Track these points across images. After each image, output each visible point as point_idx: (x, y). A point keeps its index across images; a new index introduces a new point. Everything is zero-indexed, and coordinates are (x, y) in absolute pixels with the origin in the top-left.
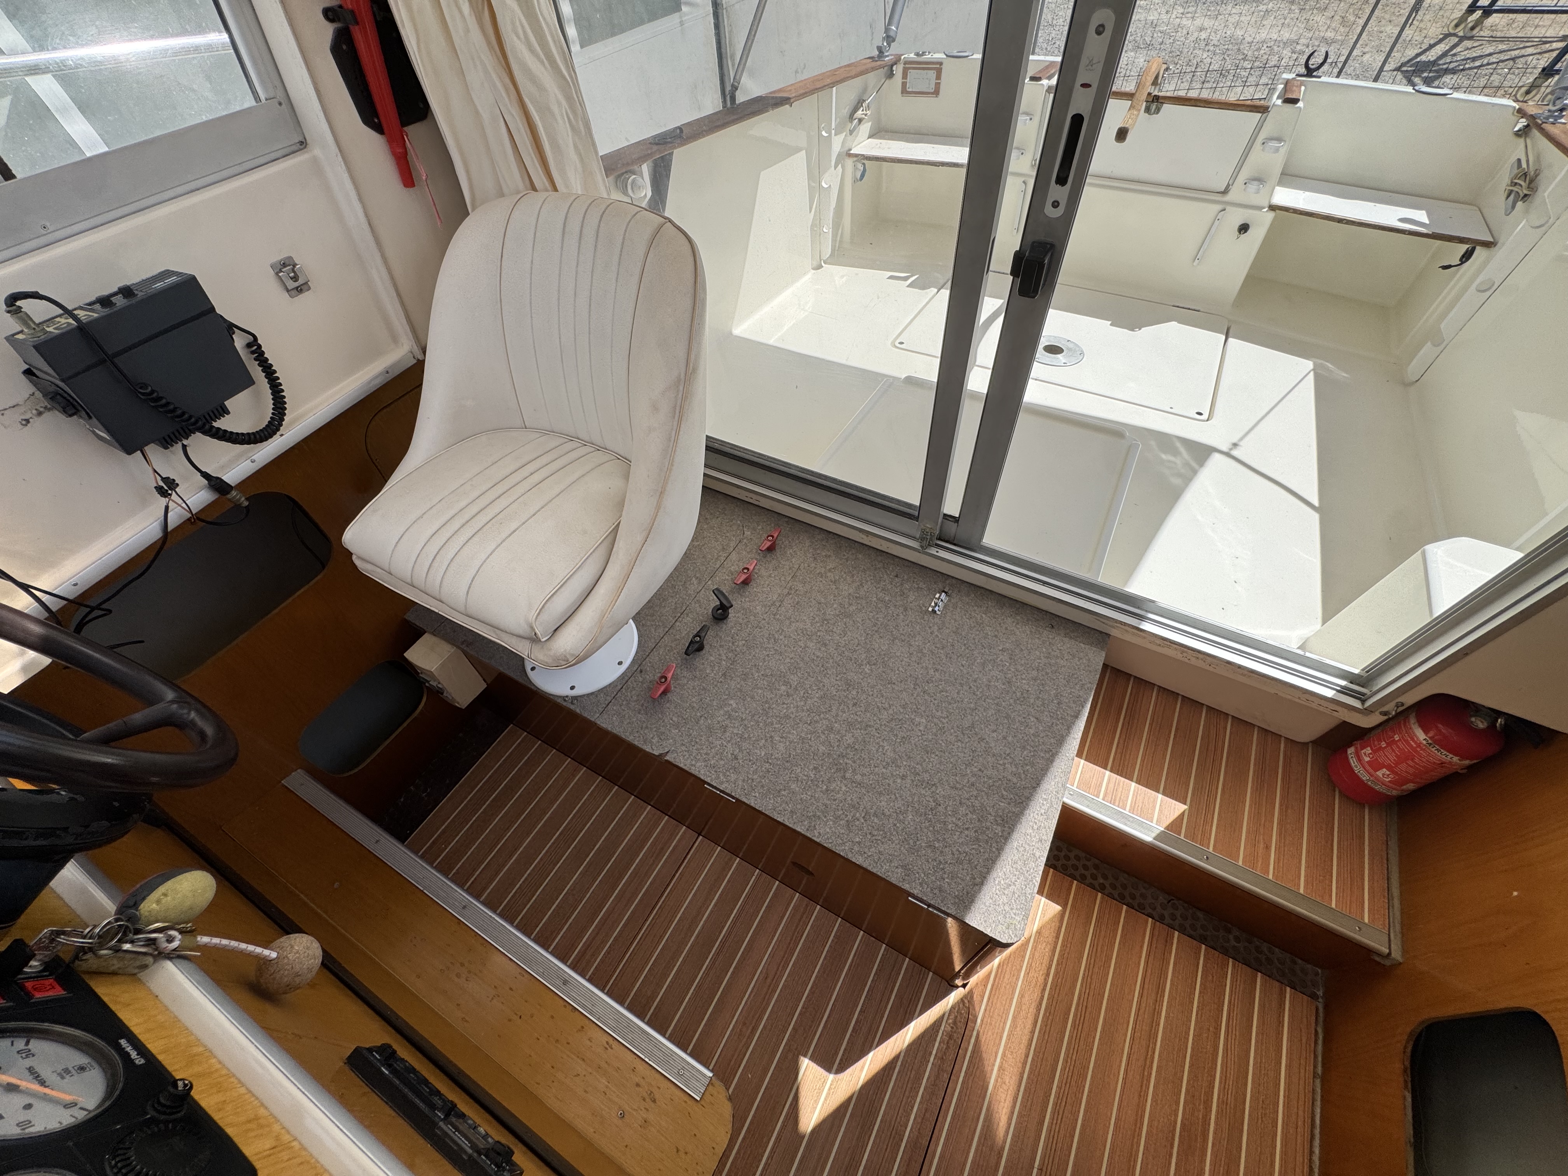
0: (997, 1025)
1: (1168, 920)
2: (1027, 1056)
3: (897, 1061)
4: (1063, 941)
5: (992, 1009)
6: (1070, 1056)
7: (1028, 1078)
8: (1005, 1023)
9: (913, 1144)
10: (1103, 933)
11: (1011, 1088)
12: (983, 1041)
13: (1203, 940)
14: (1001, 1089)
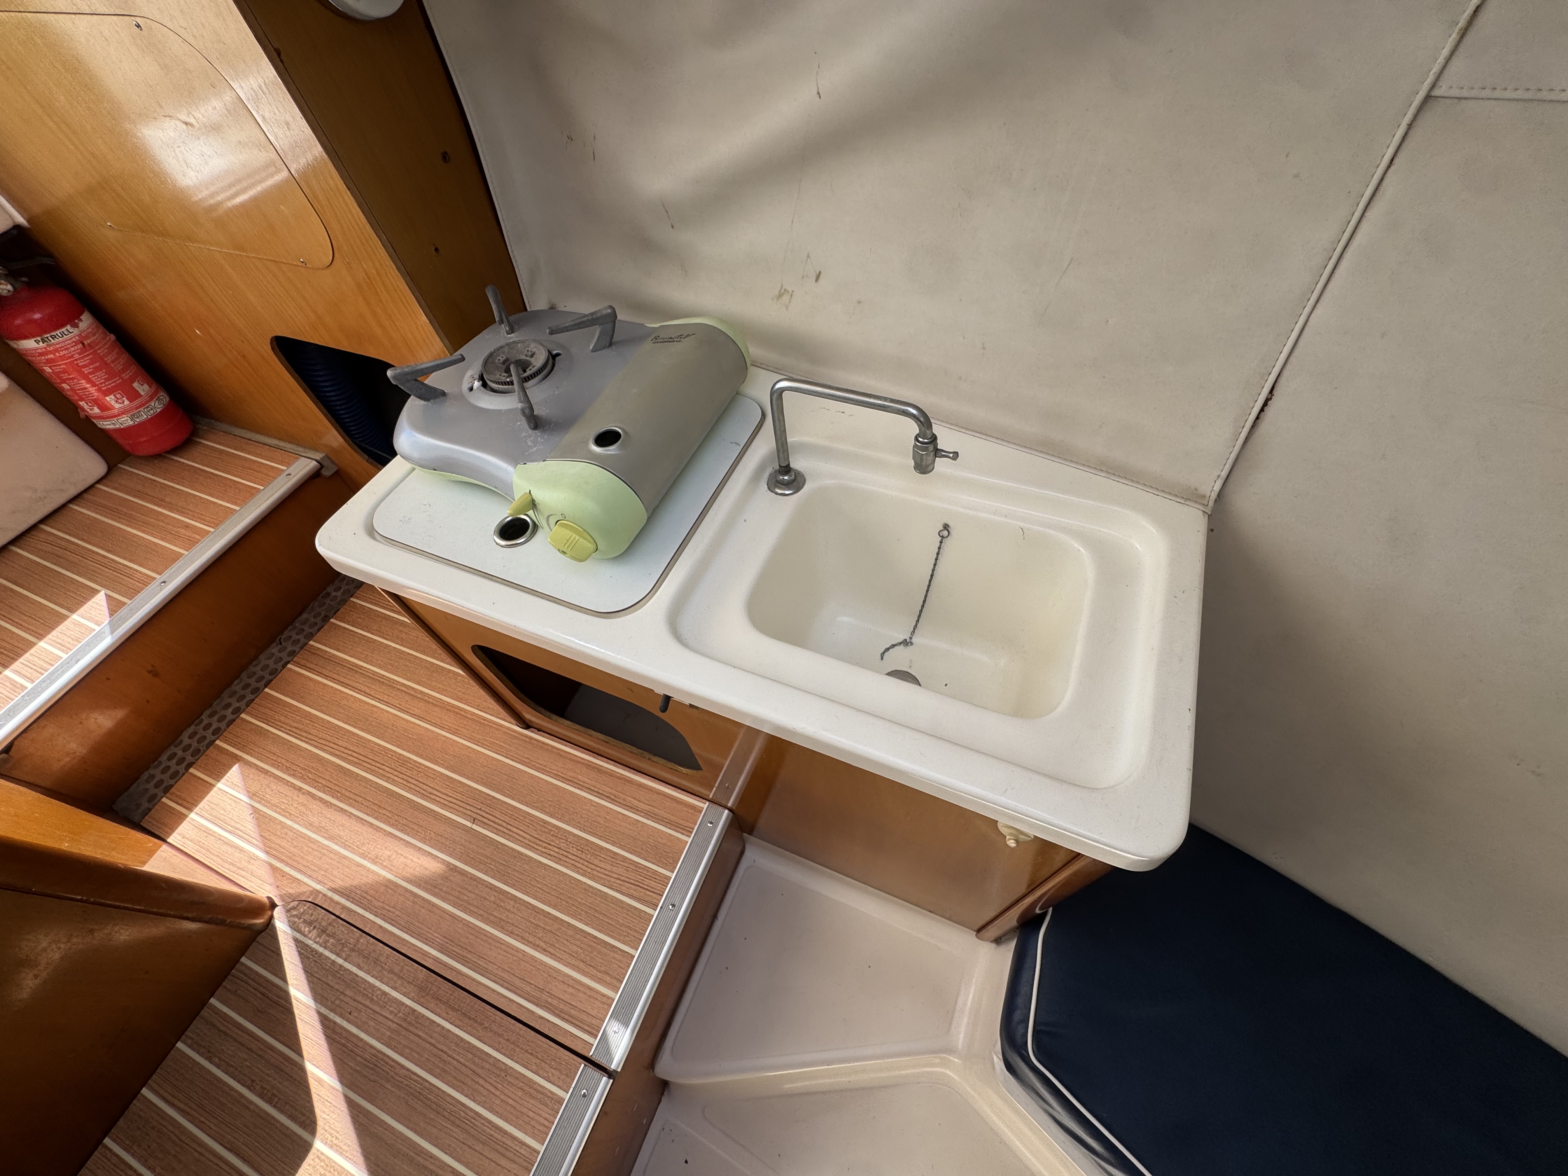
0: (330, 861)
1: (297, 649)
2: (371, 825)
3: (329, 1020)
4: (273, 765)
5: (313, 867)
6: (384, 773)
7: (392, 826)
8: (331, 851)
9: (423, 994)
10: (282, 718)
11: (396, 848)
12: (341, 883)
13: (326, 619)
14: (395, 862)
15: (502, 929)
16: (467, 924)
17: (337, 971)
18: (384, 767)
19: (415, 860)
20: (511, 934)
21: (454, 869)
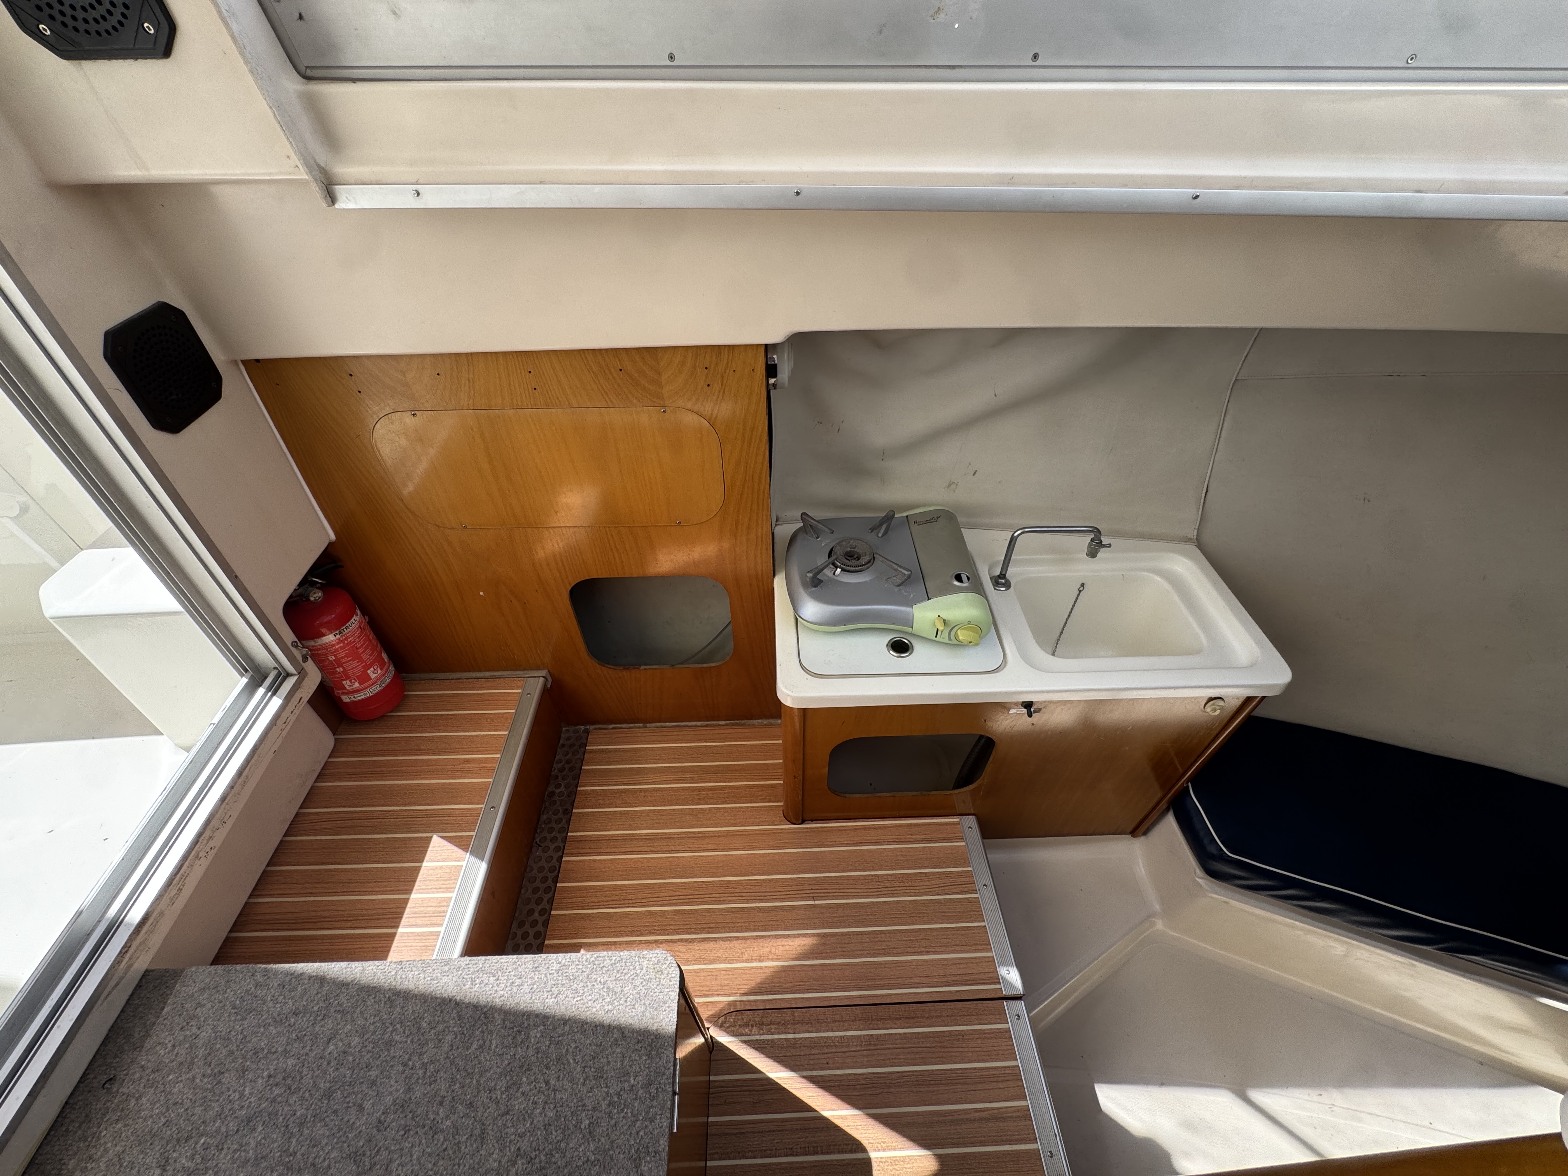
0: (725, 977)
1: (559, 843)
2: (738, 938)
3: (816, 1077)
4: (616, 936)
5: (714, 988)
6: (718, 899)
7: (754, 931)
8: (721, 970)
9: (869, 1022)
10: (594, 899)
11: (771, 944)
12: (747, 987)
13: (568, 813)
14: (777, 952)
15: (889, 955)
16: (864, 964)
17: (793, 1044)
18: (713, 895)
19: (791, 943)
20: (897, 955)
21: (825, 935)
